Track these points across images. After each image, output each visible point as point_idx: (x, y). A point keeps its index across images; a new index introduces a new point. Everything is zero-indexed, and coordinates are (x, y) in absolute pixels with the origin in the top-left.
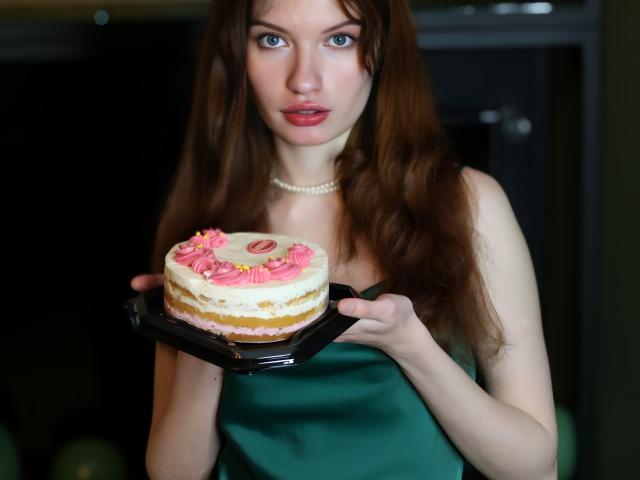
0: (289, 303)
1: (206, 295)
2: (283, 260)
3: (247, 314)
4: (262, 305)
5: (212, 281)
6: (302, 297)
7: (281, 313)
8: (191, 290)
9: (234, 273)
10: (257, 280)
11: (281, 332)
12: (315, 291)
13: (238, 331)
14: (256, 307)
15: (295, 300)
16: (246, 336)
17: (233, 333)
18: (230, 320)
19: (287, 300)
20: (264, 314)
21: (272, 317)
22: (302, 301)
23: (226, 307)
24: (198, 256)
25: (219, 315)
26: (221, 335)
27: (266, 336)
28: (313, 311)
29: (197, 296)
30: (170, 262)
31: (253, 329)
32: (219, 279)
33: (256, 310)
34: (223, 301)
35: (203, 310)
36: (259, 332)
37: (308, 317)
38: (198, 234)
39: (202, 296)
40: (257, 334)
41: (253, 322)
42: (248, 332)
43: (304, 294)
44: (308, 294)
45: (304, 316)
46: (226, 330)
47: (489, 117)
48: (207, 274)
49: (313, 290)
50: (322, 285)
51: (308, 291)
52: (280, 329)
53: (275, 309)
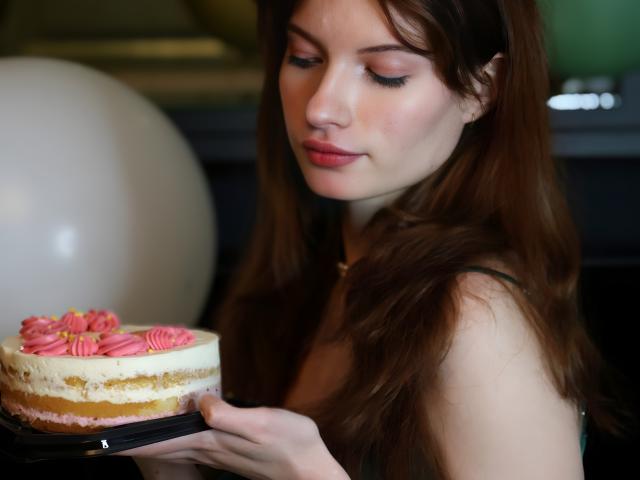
0: (109, 384)
3: (53, 393)
4: (71, 381)
6: (129, 380)
7: (97, 396)
11: (98, 423)
13: (43, 417)
14: (63, 384)
15: (118, 382)
18: (35, 401)
19: (105, 380)
20: (73, 395)
21: (84, 400)
22: (128, 385)
23: (30, 382)
25: (23, 394)
26: (28, 421)
27: (76, 426)
28: (151, 404)
31: (59, 415)
33: (62, 388)
34: (27, 375)
36: (66, 419)
40: (65, 422)
41: (59, 405)
42: (53, 418)
43: (132, 375)
44: (141, 379)
46: (32, 415)
49: (150, 373)
50: (172, 373)
51: (142, 373)
52: (96, 419)
53: (87, 389)
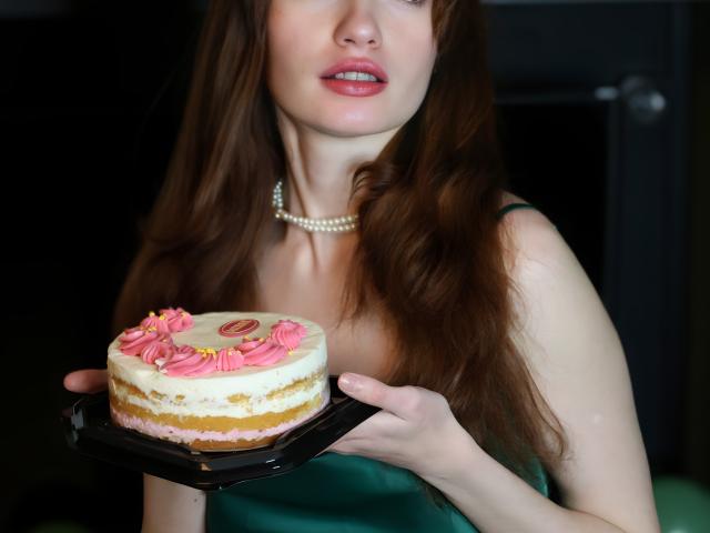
0: (271, 395)
1: (159, 391)
2: (261, 340)
3: (215, 413)
4: (234, 399)
5: (165, 371)
6: (289, 387)
7: (261, 409)
8: (139, 386)
9: (194, 359)
10: (226, 366)
11: (263, 435)
12: (306, 379)
13: (204, 437)
14: (226, 402)
15: (279, 391)
16: (216, 443)
17: (198, 440)
18: (192, 422)
19: (267, 391)
20: (238, 412)
21: (248, 415)
22: (287, 393)
23: (185, 405)
24: (148, 342)
25: (176, 417)
26: (182, 443)
27: (241, 441)
28: (305, 406)
29: (147, 394)
30: (114, 353)
31: (224, 433)
32: (175, 368)
33: (226, 407)
34: (181, 397)
35: (156, 411)
36: (232, 436)
37: (299, 414)
38: (152, 314)
39: (154, 393)
40: (230, 439)
41: (223, 423)
42: (217, 436)
43: (291, 383)
44: (297, 383)
45: (293, 412)
46: (188, 436)
47: (606, 93)
48: (160, 362)
49: (303, 378)
50: (316, 372)
51: (296, 379)
52: (260, 431)
53: (252, 404)
